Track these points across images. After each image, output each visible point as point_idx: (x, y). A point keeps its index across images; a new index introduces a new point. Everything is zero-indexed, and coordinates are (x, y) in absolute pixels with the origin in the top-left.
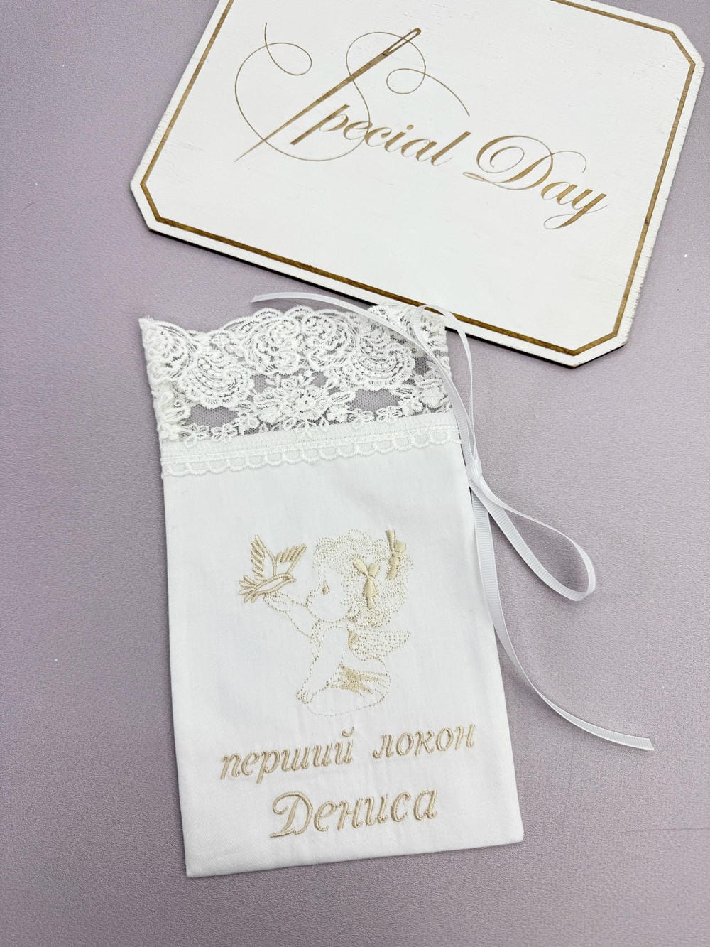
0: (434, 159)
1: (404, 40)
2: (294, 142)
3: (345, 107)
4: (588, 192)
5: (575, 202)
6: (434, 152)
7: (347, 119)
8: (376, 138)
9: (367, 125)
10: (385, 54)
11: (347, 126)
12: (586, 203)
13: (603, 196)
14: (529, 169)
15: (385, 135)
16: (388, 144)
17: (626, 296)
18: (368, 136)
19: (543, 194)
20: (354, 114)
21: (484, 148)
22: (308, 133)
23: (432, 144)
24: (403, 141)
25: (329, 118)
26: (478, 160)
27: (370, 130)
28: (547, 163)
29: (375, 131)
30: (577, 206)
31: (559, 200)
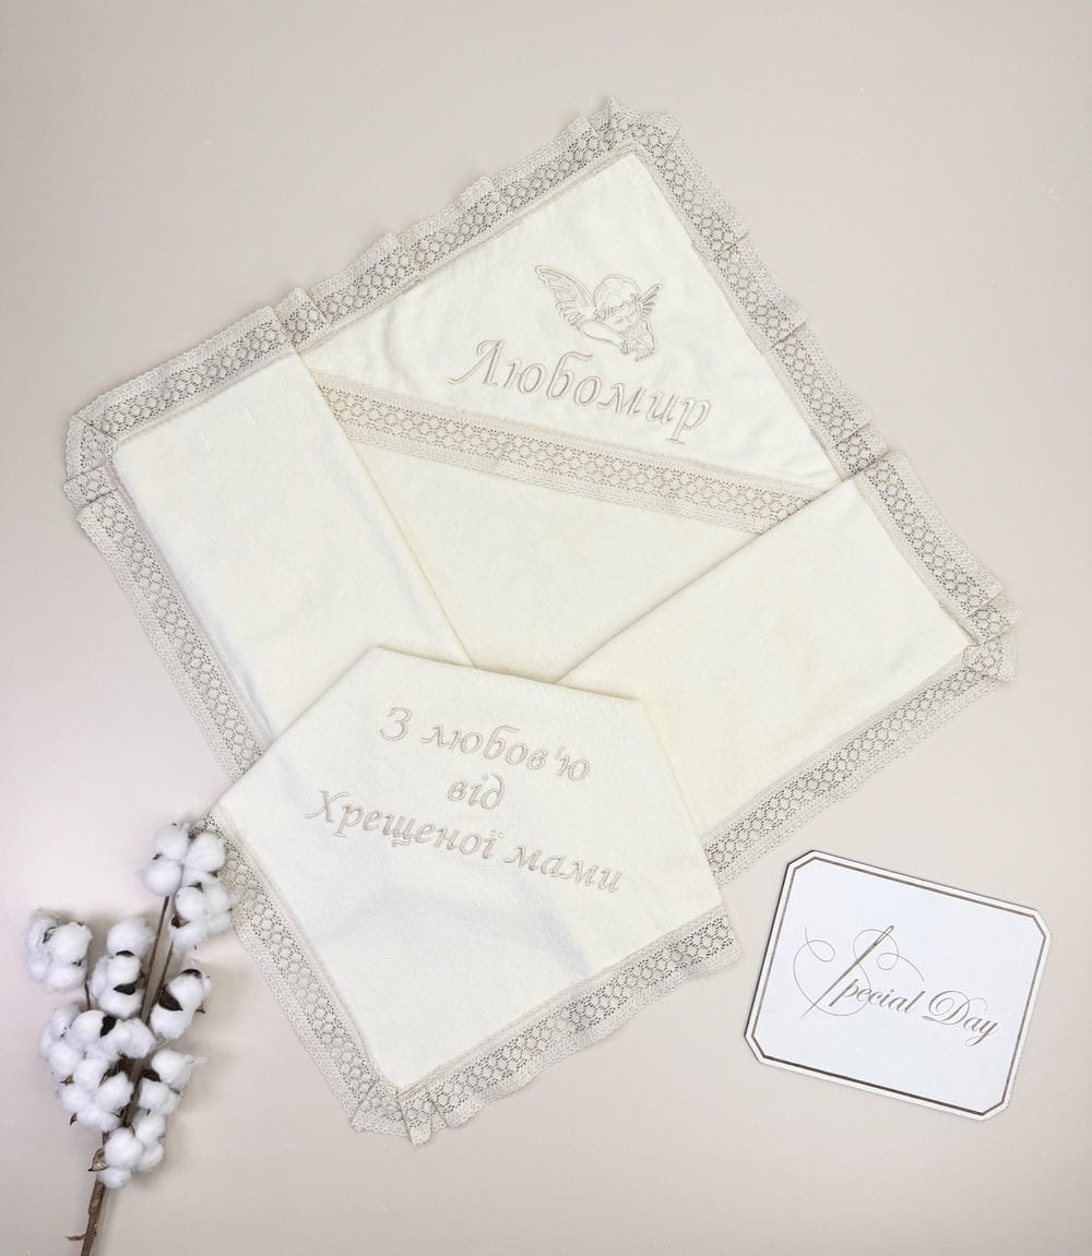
0: (906, 1009)
1: (885, 934)
2: (831, 1005)
3: (856, 980)
4: (988, 1022)
5: (982, 1029)
8: (874, 999)
10: (875, 944)
11: (858, 993)
12: (987, 1029)
13: (996, 1024)
15: (879, 997)
16: (882, 1002)
17: (1008, 1081)
18: (870, 999)
20: (862, 985)
21: (933, 1001)
23: (905, 1000)
24: (889, 1000)
27: (871, 994)
28: (967, 1007)
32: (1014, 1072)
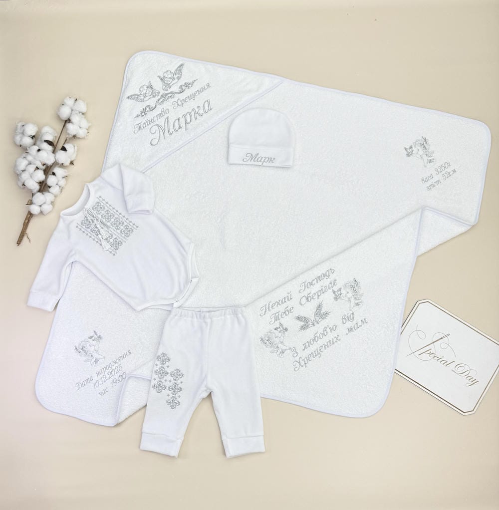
1: (446, 336)
2: (419, 355)
3: (431, 349)
4: (475, 380)
6: (447, 364)
7: (431, 352)
9: (434, 354)
10: (441, 339)
13: (478, 381)
14: (465, 372)
15: (438, 358)
19: (466, 378)
21: (457, 365)
22: (422, 353)
24: (441, 360)
25: (427, 351)
26: (455, 367)
28: (469, 371)
29: (436, 356)
30: (473, 382)
31: (469, 380)
32: (480, 401)
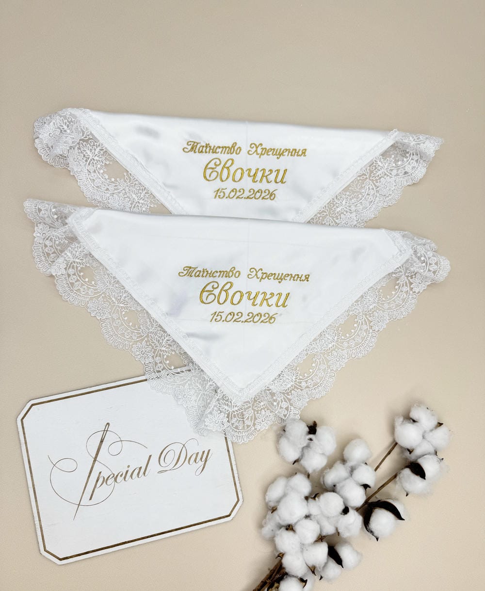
0: (144, 473)
1: (105, 431)
5: (201, 459)
6: (142, 471)
7: (104, 478)
8: (119, 479)
9: (112, 475)
10: (102, 441)
11: (105, 481)
12: (204, 457)
14: (179, 457)
16: (125, 478)
17: (235, 484)
18: (115, 480)
19: (189, 463)
20: (105, 474)
22: (93, 492)
23: (140, 468)
25: (97, 481)
26: (160, 464)
27: (115, 476)
28: (184, 449)
29: (117, 476)
30: (203, 460)
31: (195, 462)
32: (236, 475)
